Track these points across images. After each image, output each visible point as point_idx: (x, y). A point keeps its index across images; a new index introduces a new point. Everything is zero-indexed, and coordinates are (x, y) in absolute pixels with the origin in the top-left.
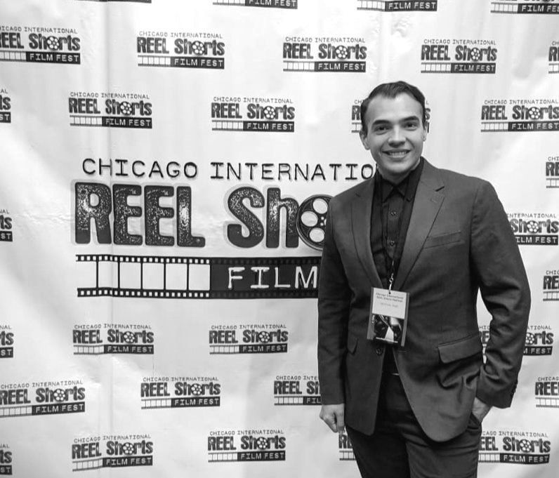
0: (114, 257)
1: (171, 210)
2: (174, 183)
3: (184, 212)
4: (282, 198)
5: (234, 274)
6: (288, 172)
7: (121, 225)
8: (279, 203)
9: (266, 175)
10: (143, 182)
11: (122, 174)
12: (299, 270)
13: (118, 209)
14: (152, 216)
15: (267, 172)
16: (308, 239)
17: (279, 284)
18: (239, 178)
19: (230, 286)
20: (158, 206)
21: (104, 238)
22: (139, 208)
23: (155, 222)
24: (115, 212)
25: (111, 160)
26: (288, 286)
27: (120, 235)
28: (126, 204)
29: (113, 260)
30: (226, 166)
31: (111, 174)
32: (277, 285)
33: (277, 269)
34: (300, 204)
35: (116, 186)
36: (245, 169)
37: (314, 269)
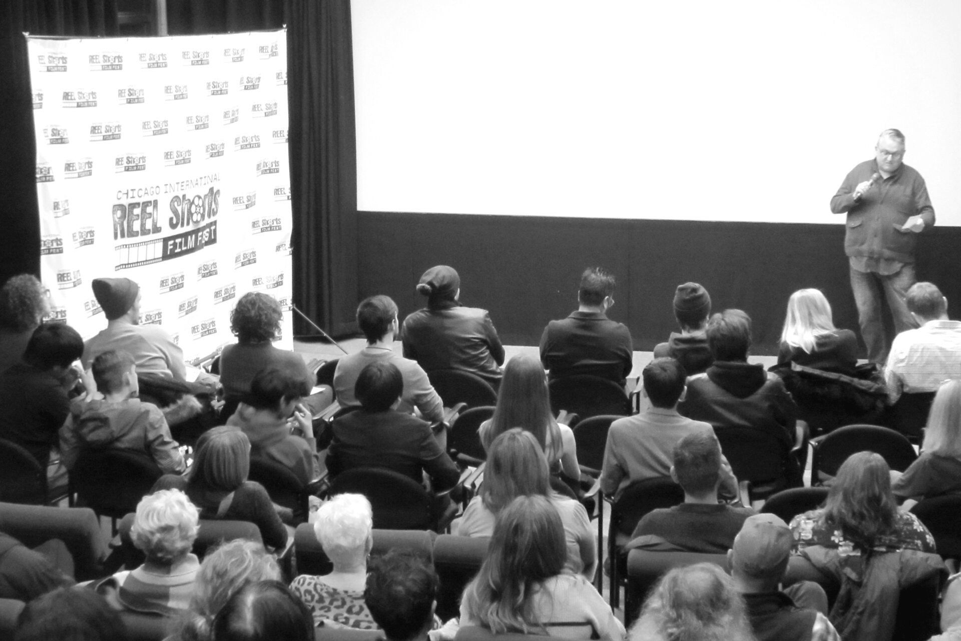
0: (126, 245)
1: (150, 214)
2: (152, 199)
3: (155, 213)
4: (187, 199)
5: (171, 245)
6: (188, 185)
7: (130, 226)
8: (186, 202)
9: (183, 188)
10: (141, 200)
11: (133, 197)
12: (189, 237)
13: (130, 217)
14: (143, 219)
15: (182, 186)
16: (192, 220)
17: (184, 246)
18: (174, 191)
19: (169, 253)
20: (146, 212)
21: (123, 236)
22: (138, 215)
23: (144, 222)
24: (128, 220)
25: (128, 191)
26: (185, 248)
27: (130, 232)
28: (133, 214)
29: (126, 247)
30: (169, 185)
31: (127, 197)
32: (184, 248)
33: (183, 239)
34: (191, 201)
35: (130, 205)
36: (176, 185)
37: (194, 236)
